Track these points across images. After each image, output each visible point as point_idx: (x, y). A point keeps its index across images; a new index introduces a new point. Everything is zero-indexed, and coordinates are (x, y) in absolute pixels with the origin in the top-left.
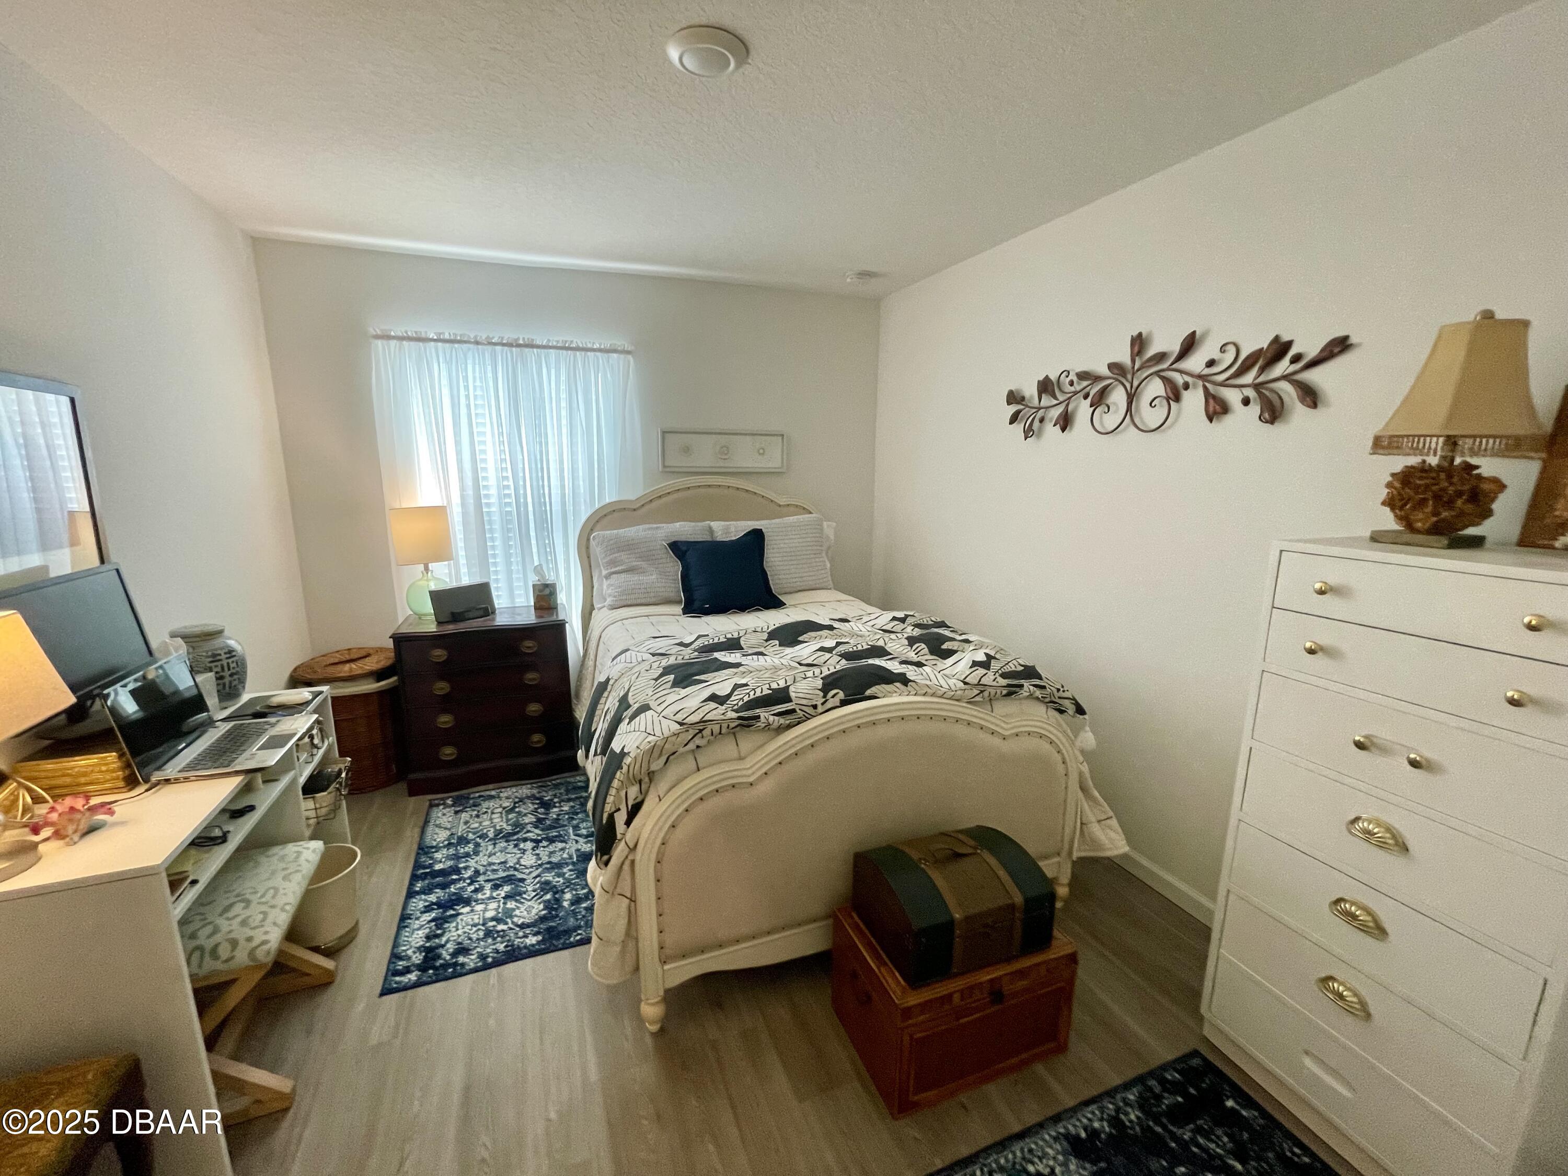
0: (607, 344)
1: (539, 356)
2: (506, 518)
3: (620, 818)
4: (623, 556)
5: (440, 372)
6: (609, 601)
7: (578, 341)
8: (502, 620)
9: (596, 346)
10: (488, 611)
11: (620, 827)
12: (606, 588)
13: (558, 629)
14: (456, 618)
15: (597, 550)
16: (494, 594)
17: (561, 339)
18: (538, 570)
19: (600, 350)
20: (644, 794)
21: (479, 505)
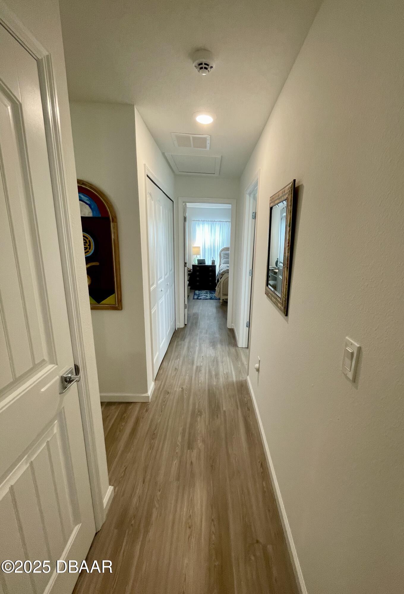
0: (226, 221)
1: (216, 223)
2: (208, 249)
3: (220, 279)
4: (226, 256)
5: (201, 226)
6: (223, 263)
7: (222, 220)
8: (206, 265)
9: (225, 221)
10: (205, 263)
11: (219, 280)
12: (223, 261)
13: (215, 266)
14: (200, 264)
15: (222, 255)
16: (206, 261)
17: (219, 220)
18: (213, 258)
19: (225, 222)
20: (222, 276)
21: (205, 247)
